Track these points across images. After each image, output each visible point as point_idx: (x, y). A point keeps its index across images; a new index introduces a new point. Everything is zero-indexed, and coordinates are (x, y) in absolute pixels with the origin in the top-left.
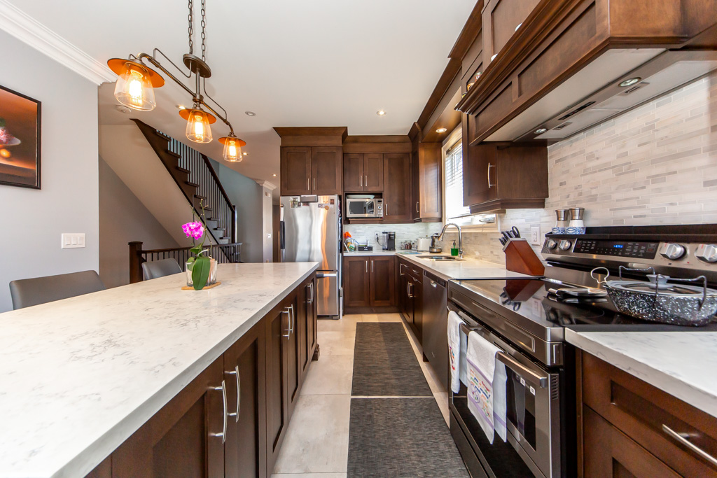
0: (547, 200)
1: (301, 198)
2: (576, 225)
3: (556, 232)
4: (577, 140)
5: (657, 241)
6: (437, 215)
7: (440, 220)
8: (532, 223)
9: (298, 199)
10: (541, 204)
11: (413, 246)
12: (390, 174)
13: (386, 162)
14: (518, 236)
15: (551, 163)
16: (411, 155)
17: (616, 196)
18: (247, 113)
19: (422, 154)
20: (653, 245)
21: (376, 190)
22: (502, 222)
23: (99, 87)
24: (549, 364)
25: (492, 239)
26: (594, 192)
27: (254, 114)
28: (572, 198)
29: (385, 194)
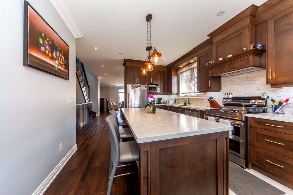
0: (221, 90)
1: (135, 85)
2: (231, 96)
3: (225, 98)
4: (230, 77)
5: (250, 99)
6: (176, 92)
7: (177, 94)
8: (216, 96)
9: (134, 85)
10: (219, 91)
11: (166, 102)
12: (160, 78)
13: (159, 74)
14: (213, 99)
15: (222, 82)
16: (167, 72)
17: (240, 90)
18: (119, 54)
19: (173, 73)
20: (249, 100)
21: (156, 83)
22: (205, 95)
23: (76, 40)
24: (244, 120)
25: (201, 100)
26: (234, 89)
27: (122, 54)
28: (228, 90)
29: (159, 85)
